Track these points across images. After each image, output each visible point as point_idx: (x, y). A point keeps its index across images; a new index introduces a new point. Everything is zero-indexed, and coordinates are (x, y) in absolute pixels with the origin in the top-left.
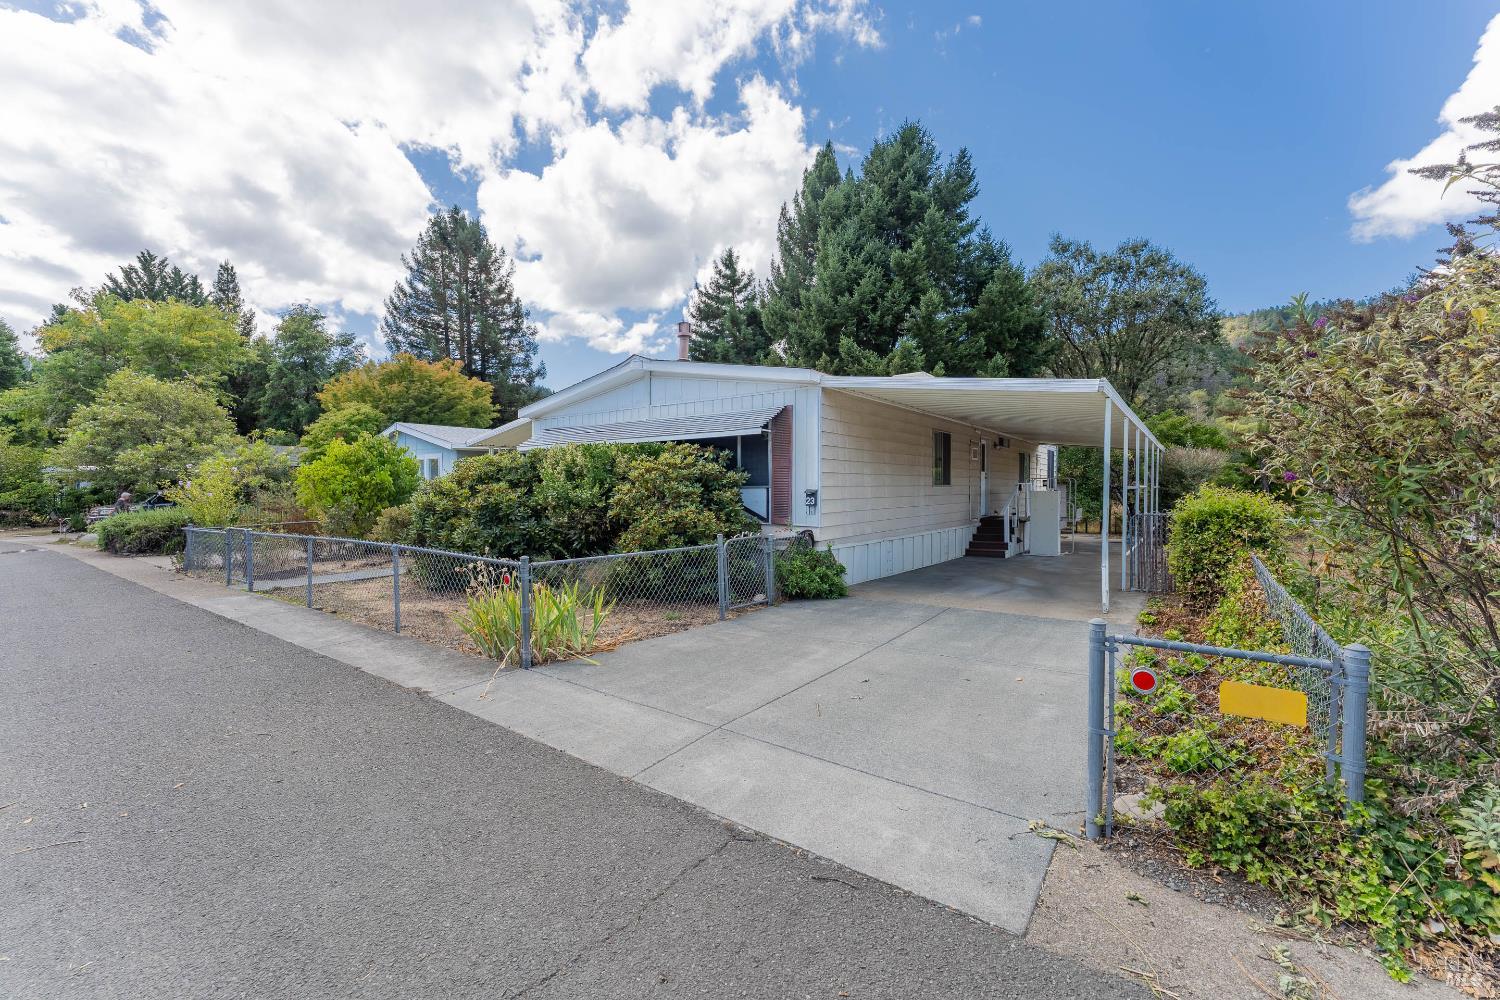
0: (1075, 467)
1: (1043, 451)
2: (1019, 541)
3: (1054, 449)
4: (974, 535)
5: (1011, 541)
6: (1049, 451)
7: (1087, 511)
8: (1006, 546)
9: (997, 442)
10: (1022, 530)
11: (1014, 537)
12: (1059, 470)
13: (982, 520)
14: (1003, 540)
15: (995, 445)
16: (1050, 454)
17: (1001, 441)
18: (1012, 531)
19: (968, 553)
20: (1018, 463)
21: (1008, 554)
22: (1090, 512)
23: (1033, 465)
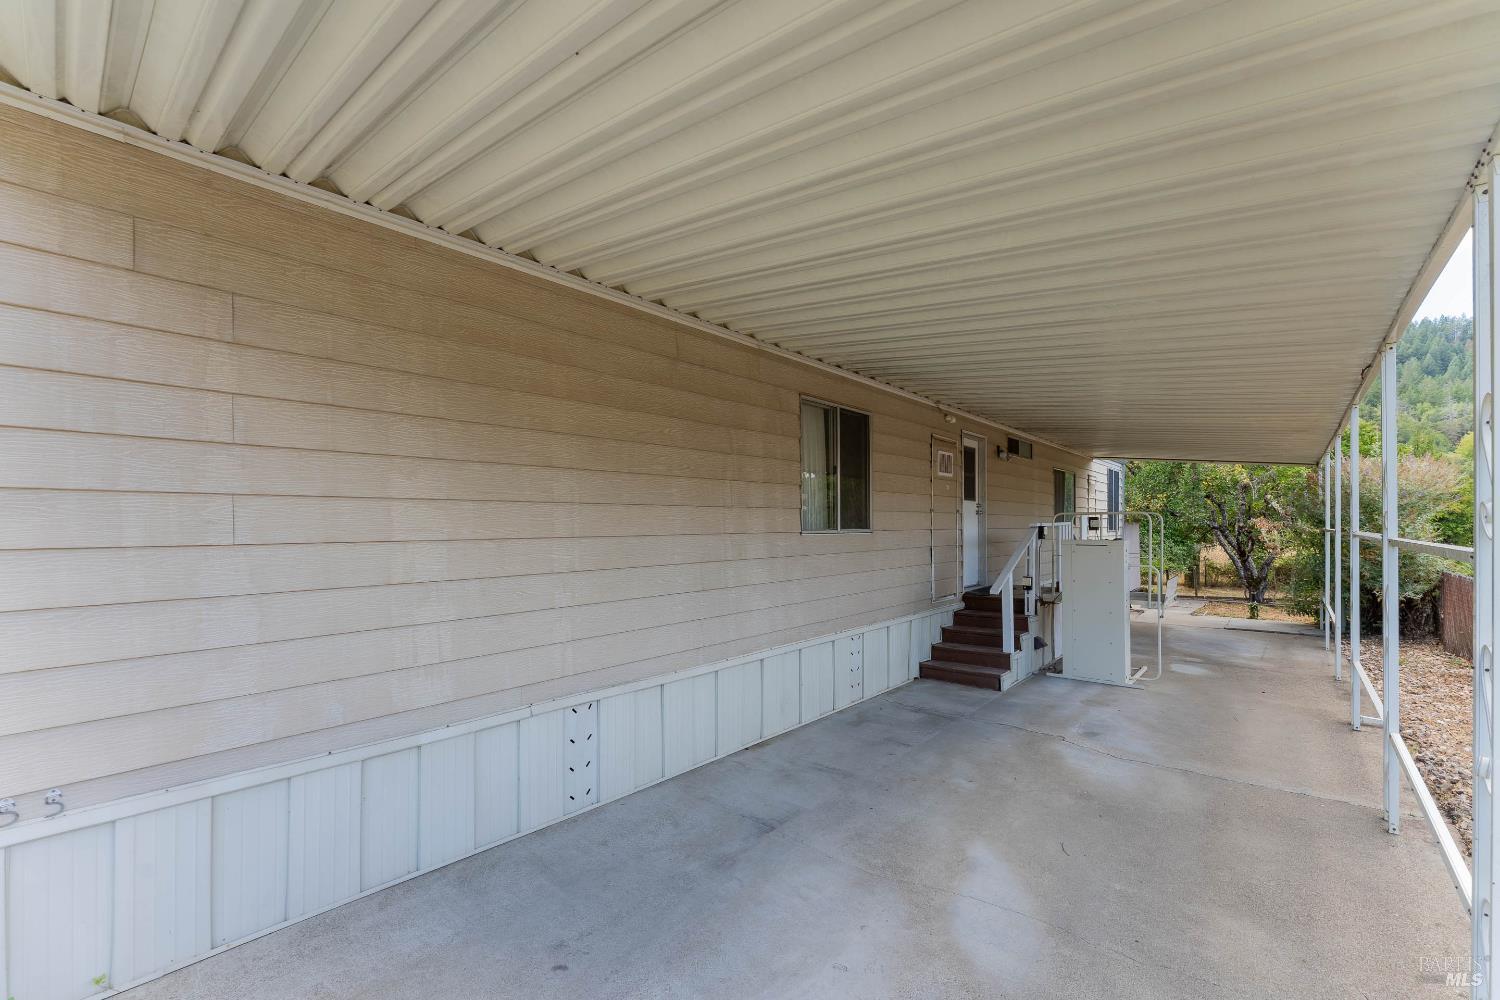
0: (1153, 498)
1: (1099, 470)
2: (1039, 644)
3: (1116, 466)
4: (944, 631)
5: (1018, 647)
6: (1110, 471)
7: (1170, 560)
8: (1004, 663)
9: (1004, 445)
10: (1048, 622)
11: (1027, 640)
12: (1127, 501)
13: (966, 598)
14: (1000, 645)
15: (999, 451)
16: (1113, 476)
17: (1013, 446)
18: (1021, 625)
19: (926, 672)
20: (1051, 489)
21: (1008, 680)
22: (1173, 561)
23: (1081, 492)
